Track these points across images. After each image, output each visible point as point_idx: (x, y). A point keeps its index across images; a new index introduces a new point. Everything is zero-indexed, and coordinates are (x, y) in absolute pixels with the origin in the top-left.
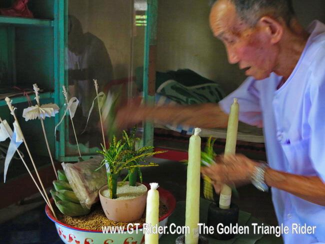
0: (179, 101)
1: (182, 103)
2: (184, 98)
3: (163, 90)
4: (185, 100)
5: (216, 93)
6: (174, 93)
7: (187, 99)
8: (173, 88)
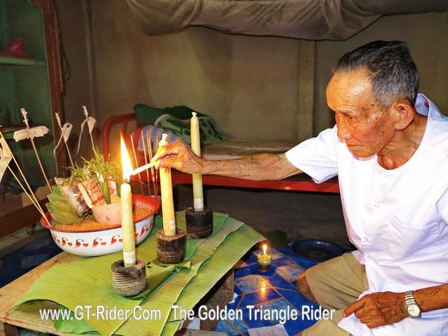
0: (174, 132)
1: (177, 133)
2: (178, 129)
3: (160, 123)
4: (179, 130)
5: (209, 125)
6: (169, 125)
7: (181, 130)
8: (168, 121)
